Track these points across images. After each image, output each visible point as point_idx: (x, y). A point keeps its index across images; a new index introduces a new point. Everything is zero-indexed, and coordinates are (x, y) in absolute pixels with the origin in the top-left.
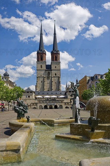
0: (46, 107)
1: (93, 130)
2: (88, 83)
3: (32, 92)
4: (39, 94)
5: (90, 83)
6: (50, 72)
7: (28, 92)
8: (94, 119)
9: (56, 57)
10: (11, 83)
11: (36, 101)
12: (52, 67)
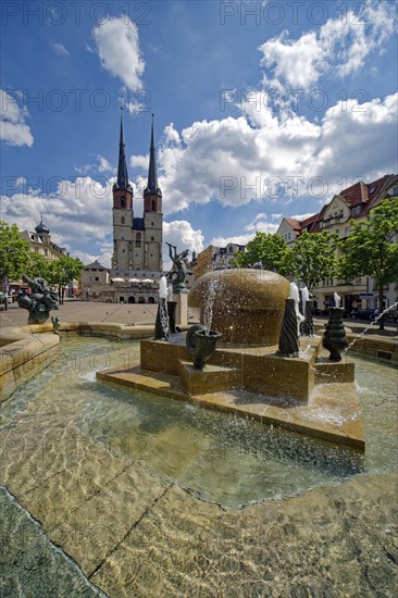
0: (132, 300)
1: (199, 365)
2: (214, 259)
3: (102, 270)
4: (117, 275)
5: (218, 258)
6: (142, 232)
7: (94, 270)
8: (203, 333)
9: (154, 203)
10: (56, 249)
11: (112, 289)
12: (146, 222)
